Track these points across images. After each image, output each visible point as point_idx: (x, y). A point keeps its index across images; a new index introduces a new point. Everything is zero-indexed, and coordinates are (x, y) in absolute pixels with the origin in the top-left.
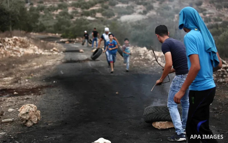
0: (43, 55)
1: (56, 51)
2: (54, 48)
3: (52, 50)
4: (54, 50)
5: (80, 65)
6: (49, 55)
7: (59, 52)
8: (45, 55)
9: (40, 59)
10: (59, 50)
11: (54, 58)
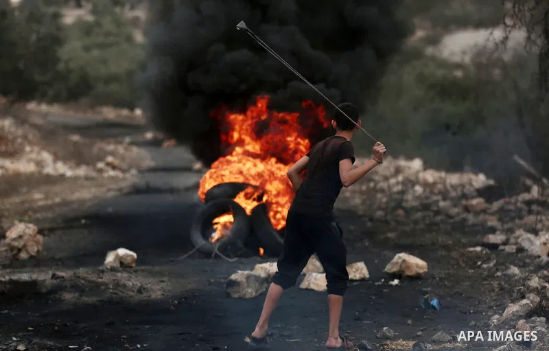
0: (70, 178)
1: (114, 168)
2: (110, 159)
3: (100, 165)
4: (108, 164)
5: (169, 199)
6: (87, 178)
7: (124, 171)
8: (75, 179)
9: (57, 188)
10: (125, 166)
11: (102, 186)
